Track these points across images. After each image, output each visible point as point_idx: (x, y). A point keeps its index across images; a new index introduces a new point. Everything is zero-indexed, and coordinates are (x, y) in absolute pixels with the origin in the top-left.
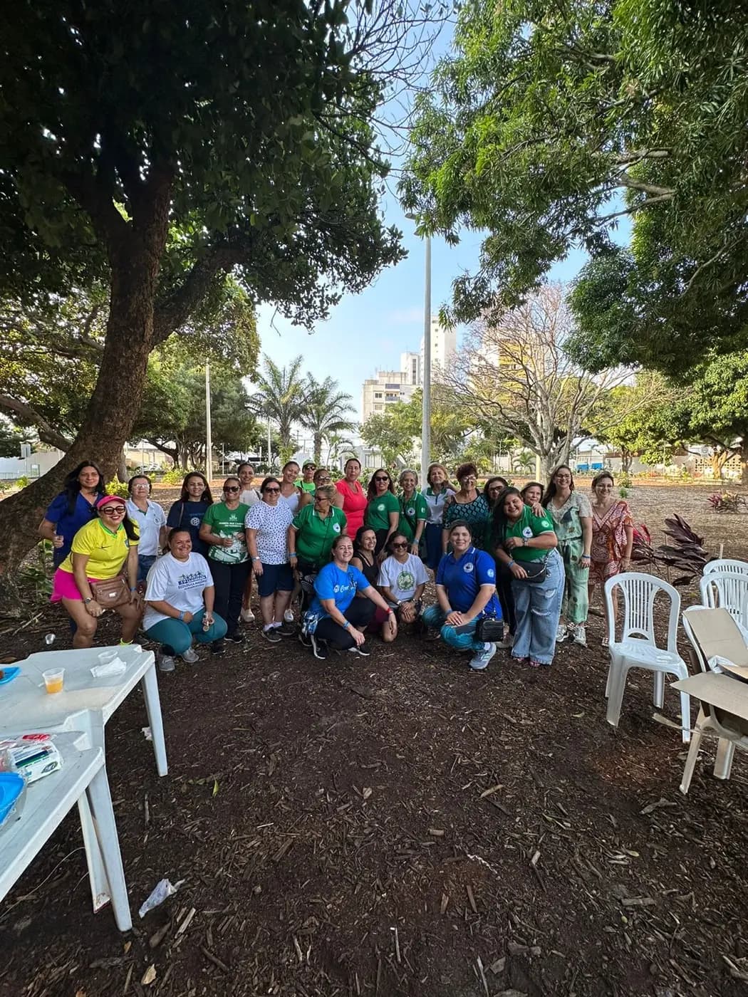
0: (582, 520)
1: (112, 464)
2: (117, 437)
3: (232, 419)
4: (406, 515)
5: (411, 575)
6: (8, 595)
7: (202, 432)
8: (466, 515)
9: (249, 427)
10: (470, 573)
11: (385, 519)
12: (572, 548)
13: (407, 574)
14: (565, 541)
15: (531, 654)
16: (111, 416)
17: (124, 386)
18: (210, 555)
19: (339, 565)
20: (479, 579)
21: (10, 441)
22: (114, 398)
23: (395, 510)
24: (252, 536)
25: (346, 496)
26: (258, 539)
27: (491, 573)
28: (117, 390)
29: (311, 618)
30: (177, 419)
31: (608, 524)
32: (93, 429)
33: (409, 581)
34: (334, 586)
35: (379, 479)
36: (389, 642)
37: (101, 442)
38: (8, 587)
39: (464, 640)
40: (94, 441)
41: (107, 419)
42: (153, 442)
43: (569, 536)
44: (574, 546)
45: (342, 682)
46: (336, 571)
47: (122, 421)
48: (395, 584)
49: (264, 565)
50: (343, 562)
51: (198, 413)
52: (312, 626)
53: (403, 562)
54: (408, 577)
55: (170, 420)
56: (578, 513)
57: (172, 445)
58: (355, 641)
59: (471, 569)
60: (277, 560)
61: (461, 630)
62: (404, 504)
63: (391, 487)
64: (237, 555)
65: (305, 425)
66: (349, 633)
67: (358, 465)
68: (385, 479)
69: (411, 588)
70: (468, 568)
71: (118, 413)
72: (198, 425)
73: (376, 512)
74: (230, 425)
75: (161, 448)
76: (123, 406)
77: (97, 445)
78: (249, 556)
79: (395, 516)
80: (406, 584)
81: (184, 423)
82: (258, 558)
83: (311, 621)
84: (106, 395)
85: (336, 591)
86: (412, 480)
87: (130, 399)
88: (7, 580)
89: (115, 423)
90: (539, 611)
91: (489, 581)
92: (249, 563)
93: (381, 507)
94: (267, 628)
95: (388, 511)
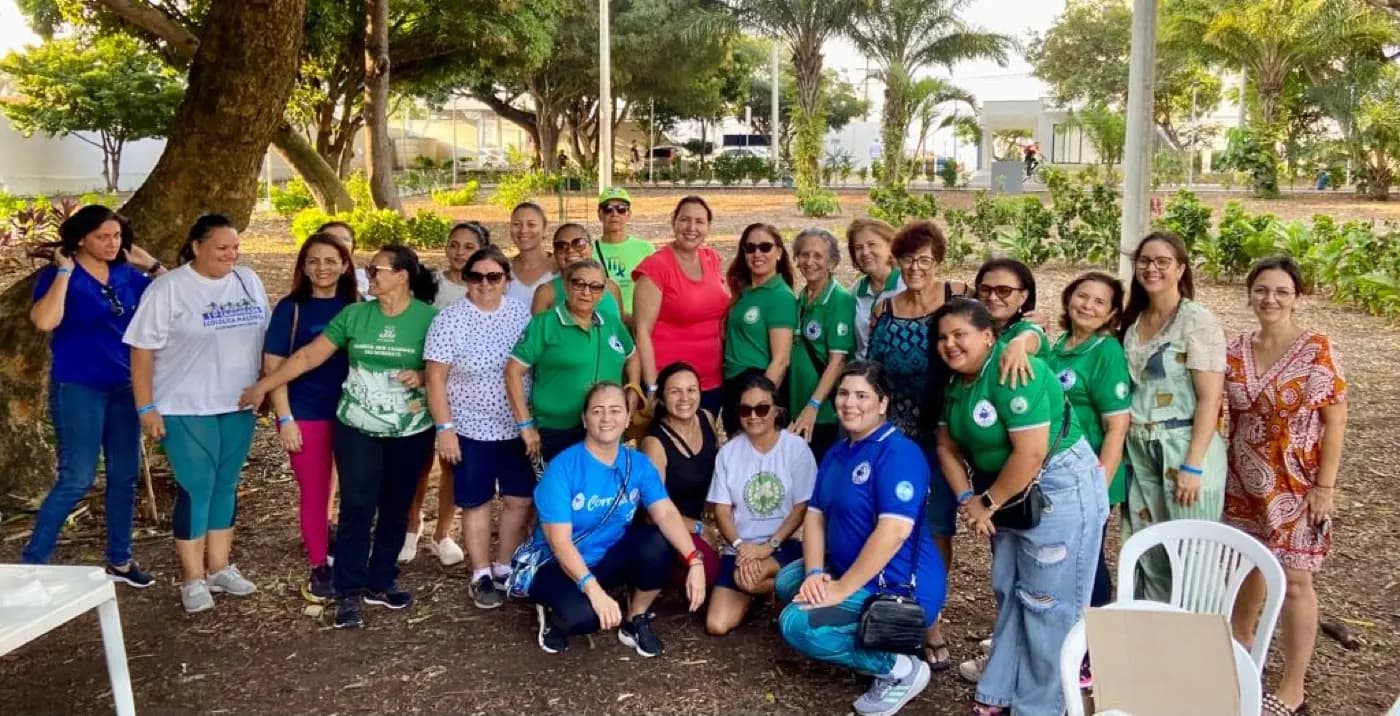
0: (1193, 378)
1: (238, 196)
2: (247, 138)
3: (668, 37)
4: (803, 338)
5: (776, 480)
6: (33, 467)
7: (591, 72)
8: (905, 346)
9: (715, 54)
10: (860, 486)
11: (761, 345)
12: (1167, 449)
13: (768, 478)
14: (1148, 427)
15: (1015, 701)
16: (231, 92)
17: (257, 26)
18: (339, 412)
19: (593, 450)
20: (878, 500)
21: (161, 100)
22: (238, 53)
23: (782, 324)
24: (436, 377)
25: (667, 290)
26: (450, 384)
27: (905, 491)
28: (242, 37)
29: (522, 559)
30: (522, 40)
31: (1270, 393)
32: (197, 122)
33: (769, 494)
34: (573, 496)
35: (752, 248)
36: (717, 635)
37: (214, 149)
38: (35, 451)
39: (829, 642)
40: (200, 147)
41: (222, 100)
42: (484, 92)
43: (1160, 415)
44: (1172, 443)
45: (552, 702)
46: (585, 461)
47: (255, 102)
48: (739, 500)
49: (464, 441)
50: (600, 442)
51: (581, 21)
52: (523, 578)
53: (765, 448)
54: (768, 484)
55: (502, 45)
56: (1183, 357)
57: (526, 102)
58: (596, 619)
59: (865, 478)
60: (489, 432)
61: (819, 617)
62: (803, 310)
63: (783, 267)
64: (394, 419)
65: (863, 43)
66: (584, 598)
67: (703, 214)
68: (765, 247)
69: (776, 513)
70: (859, 473)
71: (246, 86)
72: (579, 53)
73: (742, 327)
74: (662, 52)
75: (503, 110)
76: (256, 69)
77: (206, 156)
78: (429, 416)
79: (783, 338)
80: (763, 500)
81: (541, 51)
82: (448, 425)
83: (523, 566)
84: (224, 47)
85: (577, 506)
86: (818, 256)
87: (271, 53)
88: (36, 436)
89: (241, 107)
90: (1034, 595)
91: (900, 508)
92: (430, 435)
93: (752, 315)
94: (477, 577)
95: (768, 324)
